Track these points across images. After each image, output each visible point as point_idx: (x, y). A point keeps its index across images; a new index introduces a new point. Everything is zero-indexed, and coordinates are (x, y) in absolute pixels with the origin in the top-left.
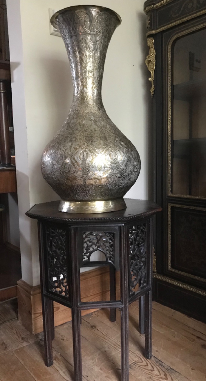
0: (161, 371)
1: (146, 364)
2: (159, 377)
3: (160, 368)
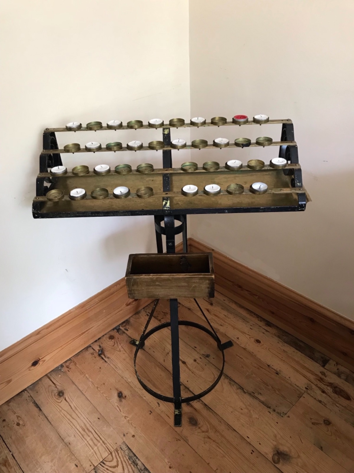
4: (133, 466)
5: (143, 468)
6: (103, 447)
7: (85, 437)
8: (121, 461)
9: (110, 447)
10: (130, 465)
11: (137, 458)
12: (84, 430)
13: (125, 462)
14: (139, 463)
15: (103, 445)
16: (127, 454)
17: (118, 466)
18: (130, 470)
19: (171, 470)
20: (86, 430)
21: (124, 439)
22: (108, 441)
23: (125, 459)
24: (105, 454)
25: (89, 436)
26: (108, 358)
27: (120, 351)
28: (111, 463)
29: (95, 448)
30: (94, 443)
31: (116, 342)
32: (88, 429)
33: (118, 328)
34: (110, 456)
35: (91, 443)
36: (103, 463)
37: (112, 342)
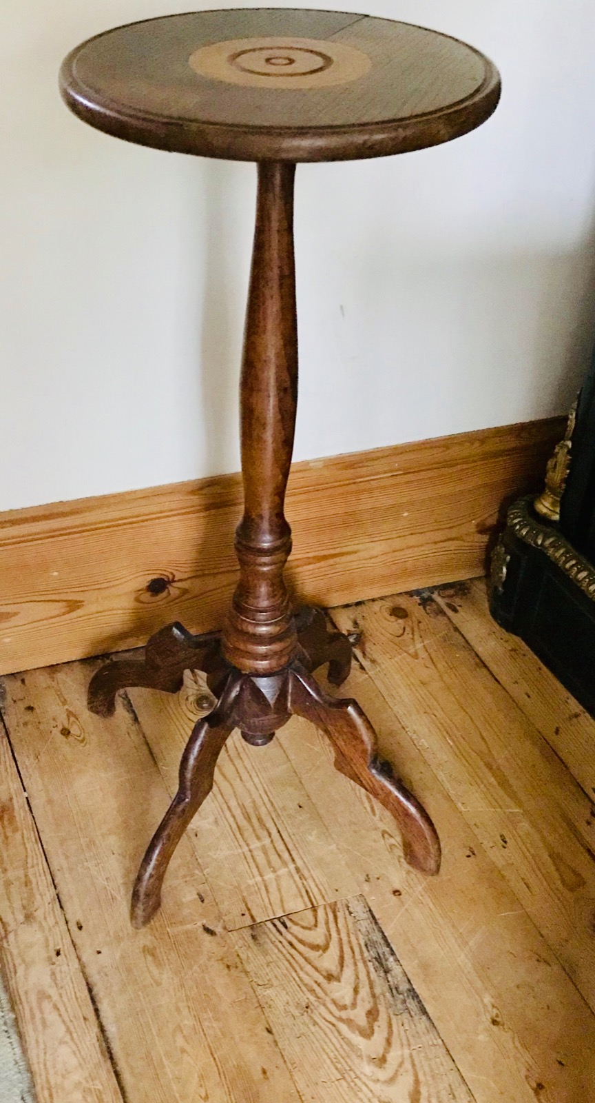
0: (364, 992)
1: (320, 941)
2: (344, 1014)
3: (368, 973)
4: (372, 969)
5: (404, 987)
6: (295, 882)
7: (246, 834)
8: (340, 939)
9: (315, 891)
10: (365, 963)
11: (393, 953)
12: (249, 819)
13: (352, 949)
14: (396, 970)
15: (297, 877)
16: (363, 930)
17: (326, 948)
18: (363, 975)
19: (495, 1028)
20: (254, 820)
21: (366, 887)
22: (312, 872)
23: (353, 938)
24: (296, 904)
25: (258, 838)
26: (373, 661)
27: (416, 656)
28: (307, 932)
29: (269, 876)
30: (269, 862)
31: (408, 629)
32: (260, 820)
33: (425, 595)
34: (309, 914)
35: (261, 859)
36: (282, 922)
37: (396, 625)
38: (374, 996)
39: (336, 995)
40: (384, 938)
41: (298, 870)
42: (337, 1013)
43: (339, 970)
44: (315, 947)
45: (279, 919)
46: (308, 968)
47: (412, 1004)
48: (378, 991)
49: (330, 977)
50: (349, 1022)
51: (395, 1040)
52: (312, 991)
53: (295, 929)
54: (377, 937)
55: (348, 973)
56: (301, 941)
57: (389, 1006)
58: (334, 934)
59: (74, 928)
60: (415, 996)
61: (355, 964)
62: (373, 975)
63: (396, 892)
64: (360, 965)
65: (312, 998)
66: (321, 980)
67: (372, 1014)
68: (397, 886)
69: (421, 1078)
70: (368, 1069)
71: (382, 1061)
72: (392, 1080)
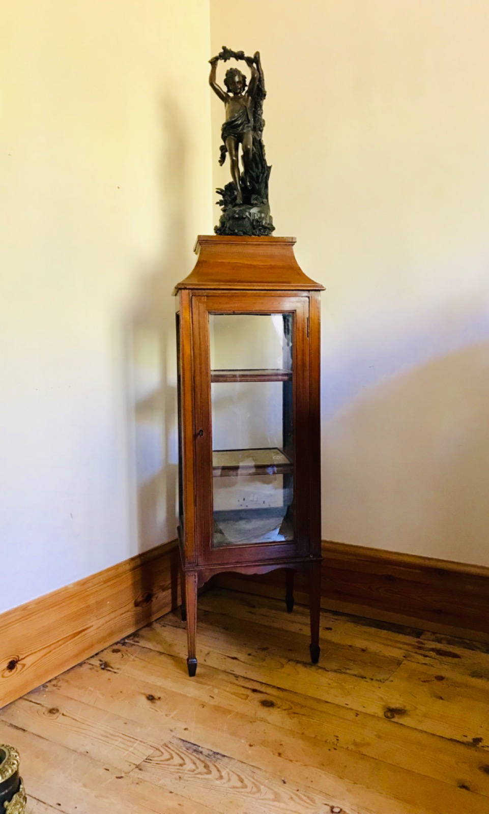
4: (195, 755)
5: (211, 753)
6: (143, 746)
7: (110, 742)
8: (176, 753)
9: (154, 744)
10: (191, 754)
11: (199, 746)
12: (107, 737)
13: (183, 753)
14: (204, 750)
15: (143, 744)
16: (182, 745)
17: (172, 758)
18: (193, 758)
19: (252, 747)
20: (110, 736)
21: (173, 734)
22: (147, 739)
23: (180, 750)
24: (150, 752)
25: (116, 740)
26: (118, 669)
27: (134, 660)
28: (161, 757)
29: (131, 749)
30: (128, 745)
31: (124, 654)
32: (112, 735)
33: (122, 642)
34: (157, 752)
35: (122, 746)
36: (148, 760)
37: (119, 655)
38: (203, 762)
39: (188, 769)
40: (192, 744)
41: (141, 742)
42: (193, 773)
43: (182, 761)
44: (168, 760)
45: (146, 759)
46: (170, 767)
47: (219, 756)
48: (202, 759)
49: (181, 765)
50: (200, 773)
51: (220, 769)
52: (177, 773)
53: (155, 759)
54: (189, 745)
55: (187, 760)
56: (161, 761)
57: (211, 761)
58: (172, 752)
59: (58, 807)
60: (218, 754)
61: (188, 756)
62: (197, 756)
63: (186, 729)
64: (190, 756)
65: (180, 774)
66: (178, 767)
67: (206, 767)
68: (185, 727)
69: (239, 774)
70: (218, 782)
71: (221, 777)
72: (229, 780)
